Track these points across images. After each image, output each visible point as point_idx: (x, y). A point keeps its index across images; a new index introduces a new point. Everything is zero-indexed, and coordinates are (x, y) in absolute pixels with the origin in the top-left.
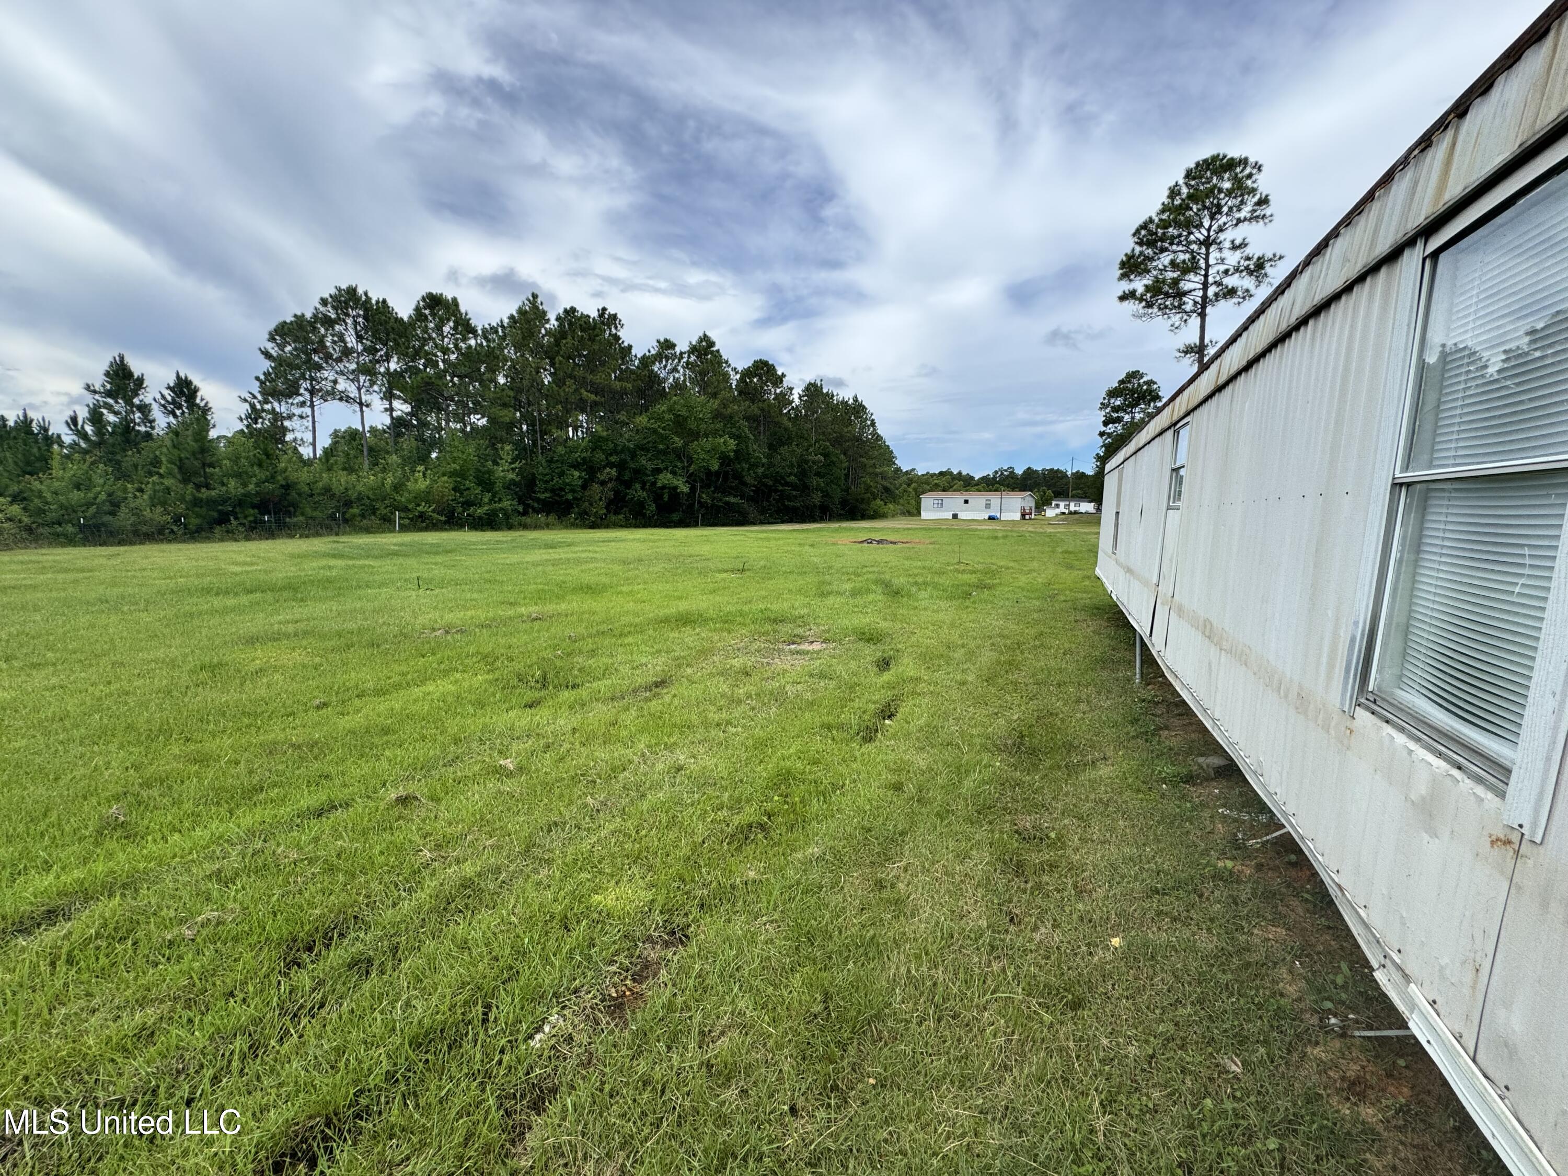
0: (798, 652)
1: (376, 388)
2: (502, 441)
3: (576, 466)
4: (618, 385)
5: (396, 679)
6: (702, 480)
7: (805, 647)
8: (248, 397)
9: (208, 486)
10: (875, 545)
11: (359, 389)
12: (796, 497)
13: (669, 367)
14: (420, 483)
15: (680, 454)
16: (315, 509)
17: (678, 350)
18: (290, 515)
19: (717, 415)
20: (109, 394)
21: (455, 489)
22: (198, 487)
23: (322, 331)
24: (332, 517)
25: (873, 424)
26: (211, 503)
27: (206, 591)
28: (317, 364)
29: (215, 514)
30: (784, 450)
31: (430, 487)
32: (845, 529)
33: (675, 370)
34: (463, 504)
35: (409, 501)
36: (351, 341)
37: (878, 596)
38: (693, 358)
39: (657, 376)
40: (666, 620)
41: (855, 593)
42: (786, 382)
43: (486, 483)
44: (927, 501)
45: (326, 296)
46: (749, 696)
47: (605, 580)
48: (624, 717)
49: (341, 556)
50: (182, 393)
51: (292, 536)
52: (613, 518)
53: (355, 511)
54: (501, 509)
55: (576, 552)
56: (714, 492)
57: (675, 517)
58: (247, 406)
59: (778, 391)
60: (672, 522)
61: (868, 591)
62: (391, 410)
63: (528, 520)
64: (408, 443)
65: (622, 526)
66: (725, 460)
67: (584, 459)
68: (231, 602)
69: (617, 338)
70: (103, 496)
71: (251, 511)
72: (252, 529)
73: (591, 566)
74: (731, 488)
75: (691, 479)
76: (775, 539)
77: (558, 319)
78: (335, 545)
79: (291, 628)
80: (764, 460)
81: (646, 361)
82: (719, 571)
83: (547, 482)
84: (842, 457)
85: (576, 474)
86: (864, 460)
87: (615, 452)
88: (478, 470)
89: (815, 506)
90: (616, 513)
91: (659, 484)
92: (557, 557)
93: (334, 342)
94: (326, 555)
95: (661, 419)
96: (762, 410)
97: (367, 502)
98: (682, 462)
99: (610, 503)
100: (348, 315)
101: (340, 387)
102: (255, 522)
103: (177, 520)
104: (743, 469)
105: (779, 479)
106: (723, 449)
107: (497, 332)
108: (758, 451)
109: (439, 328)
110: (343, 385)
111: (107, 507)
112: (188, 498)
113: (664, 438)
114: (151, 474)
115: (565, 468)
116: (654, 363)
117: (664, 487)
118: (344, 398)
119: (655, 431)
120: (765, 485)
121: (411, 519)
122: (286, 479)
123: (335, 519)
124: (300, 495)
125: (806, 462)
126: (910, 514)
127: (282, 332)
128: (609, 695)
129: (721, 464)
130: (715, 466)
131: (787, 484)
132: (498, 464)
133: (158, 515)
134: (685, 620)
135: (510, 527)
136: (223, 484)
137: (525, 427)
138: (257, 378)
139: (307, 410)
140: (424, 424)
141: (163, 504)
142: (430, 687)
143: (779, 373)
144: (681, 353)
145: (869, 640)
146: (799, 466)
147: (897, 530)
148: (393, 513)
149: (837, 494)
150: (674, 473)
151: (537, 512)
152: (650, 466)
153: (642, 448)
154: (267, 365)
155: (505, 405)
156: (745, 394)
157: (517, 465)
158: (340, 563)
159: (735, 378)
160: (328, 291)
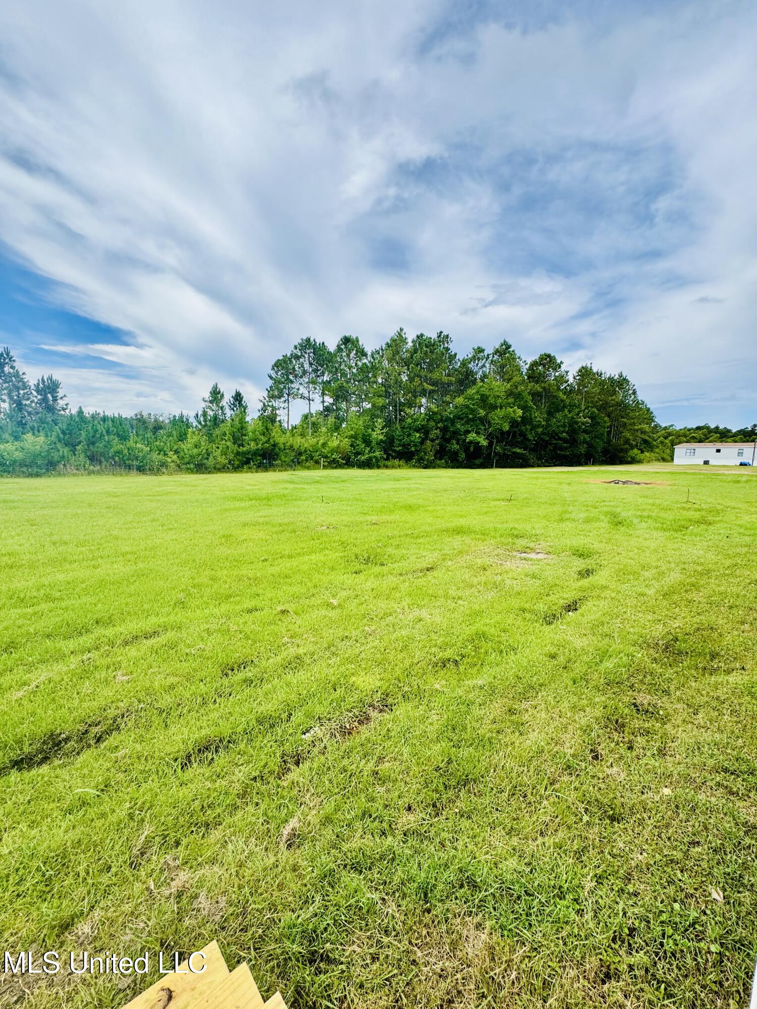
0: (525, 559)
1: (317, 391)
2: (378, 417)
3: (417, 431)
4: (445, 379)
5: (299, 551)
6: (497, 438)
7: (533, 556)
8: (262, 399)
9: (243, 446)
10: (621, 485)
11: (309, 392)
12: (566, 448)
13: (480, 365)
14: (334, 443)
15: (484, 421)
16: (286, 457)
17: (486, 353)
18: (275, 460)
19: (510, 394)
20: (211, 402)
21: (352, 445)
22: (239, 446)
23: (294, 362)
24: (293, 461)
25: (634, 393)
26: (244, 454)
27: (234, 498)
28: (291, 380)
29: (245, 459)
30: (559, 415)
31: (339, 445)
32: (602, 472)
33: (484, 366)
34: (355, 453)
35: (329, 453)
36: (306, 366)
37: (604, 524)
38: (496, 357)
39: (472, 372)
40: (447, 531)
41: (587, 521)
42: (563, 368)
43: (367, 441)
44: (680, 451)
45: (297, 344)
46: (480, 584)
47: (421, 502)
48: (401, 586)
49: (292, 482)
50: (237, 399)
51: (275, 471)
52: (438, 462)
53: (303, 458)
54: (375, 456)
55: (409, 484)
56: (505, 445)
57: (478, 462)
58: (262, 404)
59: (557, 374)
60: (477, 465)
61: (598, 520)
62: (323, 402)
63: (388, 463)
64: (331, 420)
65: (443, 467)
66: (514, 423)
67: (423, 426)
68: (243, 504)
69: (447, 349)
70: (204, 451)
71: (259, 458)
72: (259, 467)
73: (415, 493)
74: (518, 442)
75: (489, 437)
76: (543, 479)
77: (413, 341)
78: (292, 476)
79: (261, 520)
80: (543, 423)
81: (464, 363)
82: (494, 500)
83: (400, 440)
84: (606, 419)
85: (418, 435)
86: (625, 420)
87: (441, 421)
88: (364, 435)
89: (581, 454)
90: (441, 459)
91: (467, 440)
92: (398, 486)
93: (299, 368)
94: (288, 482)
95: (473, 399)
96: (544, 388)
97: (309, 452)
98: (485, 426)
99: (437, 452)
100: (306, 353)
101: (300, 392)
102: (260, 463)
103: (230, 462)
104: (526, 429)
105: (554, 435)
106: (512, 415)
107: (379, 353)
108: (539, 416)
109: (348, 355)
110: (302, 390)
111: (206, 456)
112: (235, 451)
113: (473, 411)
114: (222, 439)
115: (411, 432)
116: (470, 363)
117: (471, 442)
118: (302, 397)
119: (467, 407)
120: (543, 440)
121: (329, 462)
122: (274, 441)
123: (294, 462)
124: (279, 449)
125: (577, 423)
126: (664, 460)
127: (277, 365)
128: (399, 572)
129: (511, 427)
130: (506, 427)
131: (560, 439)
132: (374, 431)
133: (223, 460)
134: (459, 531)
135: (379, 467)
136: (249, 444)
137: (391, 408)
138: (267, 389)
139: (286, 404)
140: (338, 409)
141: (225, 454)
142: (313, 557)
143: (559, 361)
144: (488, 355)
145: (581, 555)
146: (570, 426)
147: (645, 473)
148: (320, 459)
149: (600, 445)
150: (478, 433)
151: (394, 458)
152: (463, 429)
153: (459, 418)
154: (271, 382)
155: (380, 396)
156: (533, 378)
157: (384, 431)
158: (291, 486)
159: (525, 369)
160: (297, 341)
